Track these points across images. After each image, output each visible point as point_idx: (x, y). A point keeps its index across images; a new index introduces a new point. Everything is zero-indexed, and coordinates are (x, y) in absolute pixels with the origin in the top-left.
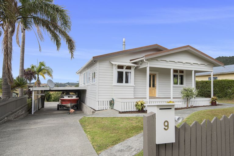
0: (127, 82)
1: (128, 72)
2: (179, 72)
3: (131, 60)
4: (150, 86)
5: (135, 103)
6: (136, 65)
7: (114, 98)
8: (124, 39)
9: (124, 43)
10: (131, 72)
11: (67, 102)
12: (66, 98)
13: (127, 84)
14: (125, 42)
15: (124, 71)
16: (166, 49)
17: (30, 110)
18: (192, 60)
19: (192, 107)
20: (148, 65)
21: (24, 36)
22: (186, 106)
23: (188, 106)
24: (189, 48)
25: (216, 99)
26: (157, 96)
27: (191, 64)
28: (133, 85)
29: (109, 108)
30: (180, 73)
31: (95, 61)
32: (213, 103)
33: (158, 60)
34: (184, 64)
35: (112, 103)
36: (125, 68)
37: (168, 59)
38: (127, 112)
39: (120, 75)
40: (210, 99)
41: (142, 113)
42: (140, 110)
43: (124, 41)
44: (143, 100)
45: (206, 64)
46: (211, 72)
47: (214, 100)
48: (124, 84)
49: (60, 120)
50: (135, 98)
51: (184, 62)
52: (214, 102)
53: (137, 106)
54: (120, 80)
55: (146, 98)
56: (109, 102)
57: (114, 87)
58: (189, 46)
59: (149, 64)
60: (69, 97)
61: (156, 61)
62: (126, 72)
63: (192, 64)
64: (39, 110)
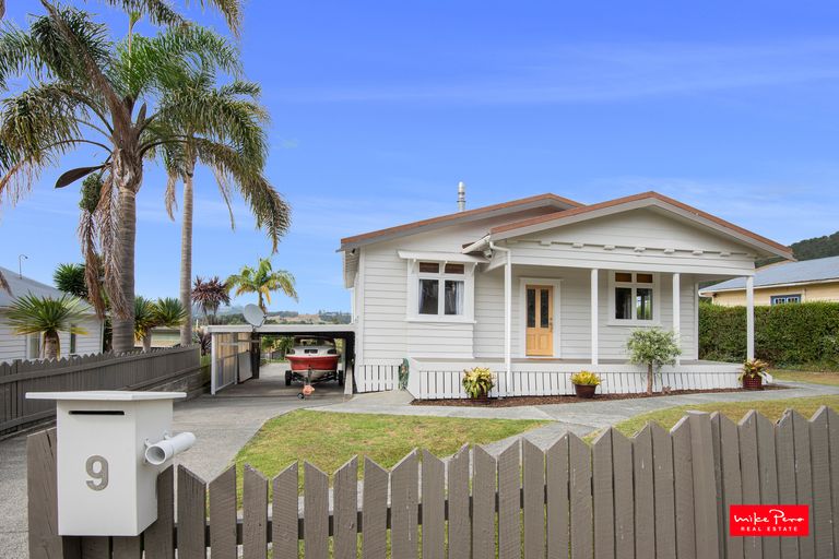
0: (450, 310)
1: (456, 283)
2: (634, 278)
3: (464, 246)
4: (531, 323)
5: (463, 375)
6: (476, 261)
7: (409, 357)
8: (461, 184)
9: (461, 196)
10: (462, 282)
11: (303, 366)
12: (300, 353)
13: (450, 318)
14: (463, 193)
15: (442, 277)
16: (576, 205)
17: (207, 385)
18: (670, 240)
19: (667, 392)
20: (508, 260)
21: (190, 191)
22: (645, 391)
23: (650, 388)
24: (652, 202)
25: (759, 369)
26: (556, 355)
27: (667, 253)
28: (472, 321)
29: (396, 387)
30: (638, 281)
31: (353, 252)
32: (751, 382)
33: (543, 243)
34: (638, 253)
35: (403, 373)
36: (442, 269)
37: (579, 238)
38: (436, 400)
39: (429, 289)
40: (742, 366)
41: (480, 406)
42: (476, 396)
43: (460, 190)
44: (488, 365)
45: (725, 251)
46: (748, 276)
47: (752, 371)
48: (441, 316)
49: (225, 416)
50: (477, 359)
51: (640, 245)
52: (752, 376)
53: (468, 384)
54: (428, 304)
55: (502, 360)
56: (396, 370)
57: (410, 326)
58: (652, 193)
59: (509, 255)
60: (306, 351)
61: (537, 246)
62: (446, 282)
63: (670, 253)
64: (239, 383)
